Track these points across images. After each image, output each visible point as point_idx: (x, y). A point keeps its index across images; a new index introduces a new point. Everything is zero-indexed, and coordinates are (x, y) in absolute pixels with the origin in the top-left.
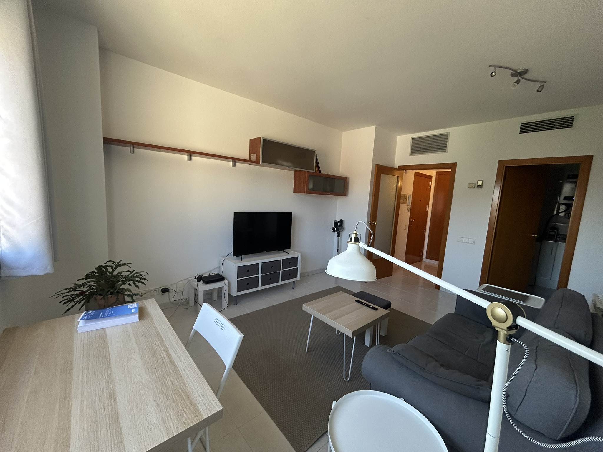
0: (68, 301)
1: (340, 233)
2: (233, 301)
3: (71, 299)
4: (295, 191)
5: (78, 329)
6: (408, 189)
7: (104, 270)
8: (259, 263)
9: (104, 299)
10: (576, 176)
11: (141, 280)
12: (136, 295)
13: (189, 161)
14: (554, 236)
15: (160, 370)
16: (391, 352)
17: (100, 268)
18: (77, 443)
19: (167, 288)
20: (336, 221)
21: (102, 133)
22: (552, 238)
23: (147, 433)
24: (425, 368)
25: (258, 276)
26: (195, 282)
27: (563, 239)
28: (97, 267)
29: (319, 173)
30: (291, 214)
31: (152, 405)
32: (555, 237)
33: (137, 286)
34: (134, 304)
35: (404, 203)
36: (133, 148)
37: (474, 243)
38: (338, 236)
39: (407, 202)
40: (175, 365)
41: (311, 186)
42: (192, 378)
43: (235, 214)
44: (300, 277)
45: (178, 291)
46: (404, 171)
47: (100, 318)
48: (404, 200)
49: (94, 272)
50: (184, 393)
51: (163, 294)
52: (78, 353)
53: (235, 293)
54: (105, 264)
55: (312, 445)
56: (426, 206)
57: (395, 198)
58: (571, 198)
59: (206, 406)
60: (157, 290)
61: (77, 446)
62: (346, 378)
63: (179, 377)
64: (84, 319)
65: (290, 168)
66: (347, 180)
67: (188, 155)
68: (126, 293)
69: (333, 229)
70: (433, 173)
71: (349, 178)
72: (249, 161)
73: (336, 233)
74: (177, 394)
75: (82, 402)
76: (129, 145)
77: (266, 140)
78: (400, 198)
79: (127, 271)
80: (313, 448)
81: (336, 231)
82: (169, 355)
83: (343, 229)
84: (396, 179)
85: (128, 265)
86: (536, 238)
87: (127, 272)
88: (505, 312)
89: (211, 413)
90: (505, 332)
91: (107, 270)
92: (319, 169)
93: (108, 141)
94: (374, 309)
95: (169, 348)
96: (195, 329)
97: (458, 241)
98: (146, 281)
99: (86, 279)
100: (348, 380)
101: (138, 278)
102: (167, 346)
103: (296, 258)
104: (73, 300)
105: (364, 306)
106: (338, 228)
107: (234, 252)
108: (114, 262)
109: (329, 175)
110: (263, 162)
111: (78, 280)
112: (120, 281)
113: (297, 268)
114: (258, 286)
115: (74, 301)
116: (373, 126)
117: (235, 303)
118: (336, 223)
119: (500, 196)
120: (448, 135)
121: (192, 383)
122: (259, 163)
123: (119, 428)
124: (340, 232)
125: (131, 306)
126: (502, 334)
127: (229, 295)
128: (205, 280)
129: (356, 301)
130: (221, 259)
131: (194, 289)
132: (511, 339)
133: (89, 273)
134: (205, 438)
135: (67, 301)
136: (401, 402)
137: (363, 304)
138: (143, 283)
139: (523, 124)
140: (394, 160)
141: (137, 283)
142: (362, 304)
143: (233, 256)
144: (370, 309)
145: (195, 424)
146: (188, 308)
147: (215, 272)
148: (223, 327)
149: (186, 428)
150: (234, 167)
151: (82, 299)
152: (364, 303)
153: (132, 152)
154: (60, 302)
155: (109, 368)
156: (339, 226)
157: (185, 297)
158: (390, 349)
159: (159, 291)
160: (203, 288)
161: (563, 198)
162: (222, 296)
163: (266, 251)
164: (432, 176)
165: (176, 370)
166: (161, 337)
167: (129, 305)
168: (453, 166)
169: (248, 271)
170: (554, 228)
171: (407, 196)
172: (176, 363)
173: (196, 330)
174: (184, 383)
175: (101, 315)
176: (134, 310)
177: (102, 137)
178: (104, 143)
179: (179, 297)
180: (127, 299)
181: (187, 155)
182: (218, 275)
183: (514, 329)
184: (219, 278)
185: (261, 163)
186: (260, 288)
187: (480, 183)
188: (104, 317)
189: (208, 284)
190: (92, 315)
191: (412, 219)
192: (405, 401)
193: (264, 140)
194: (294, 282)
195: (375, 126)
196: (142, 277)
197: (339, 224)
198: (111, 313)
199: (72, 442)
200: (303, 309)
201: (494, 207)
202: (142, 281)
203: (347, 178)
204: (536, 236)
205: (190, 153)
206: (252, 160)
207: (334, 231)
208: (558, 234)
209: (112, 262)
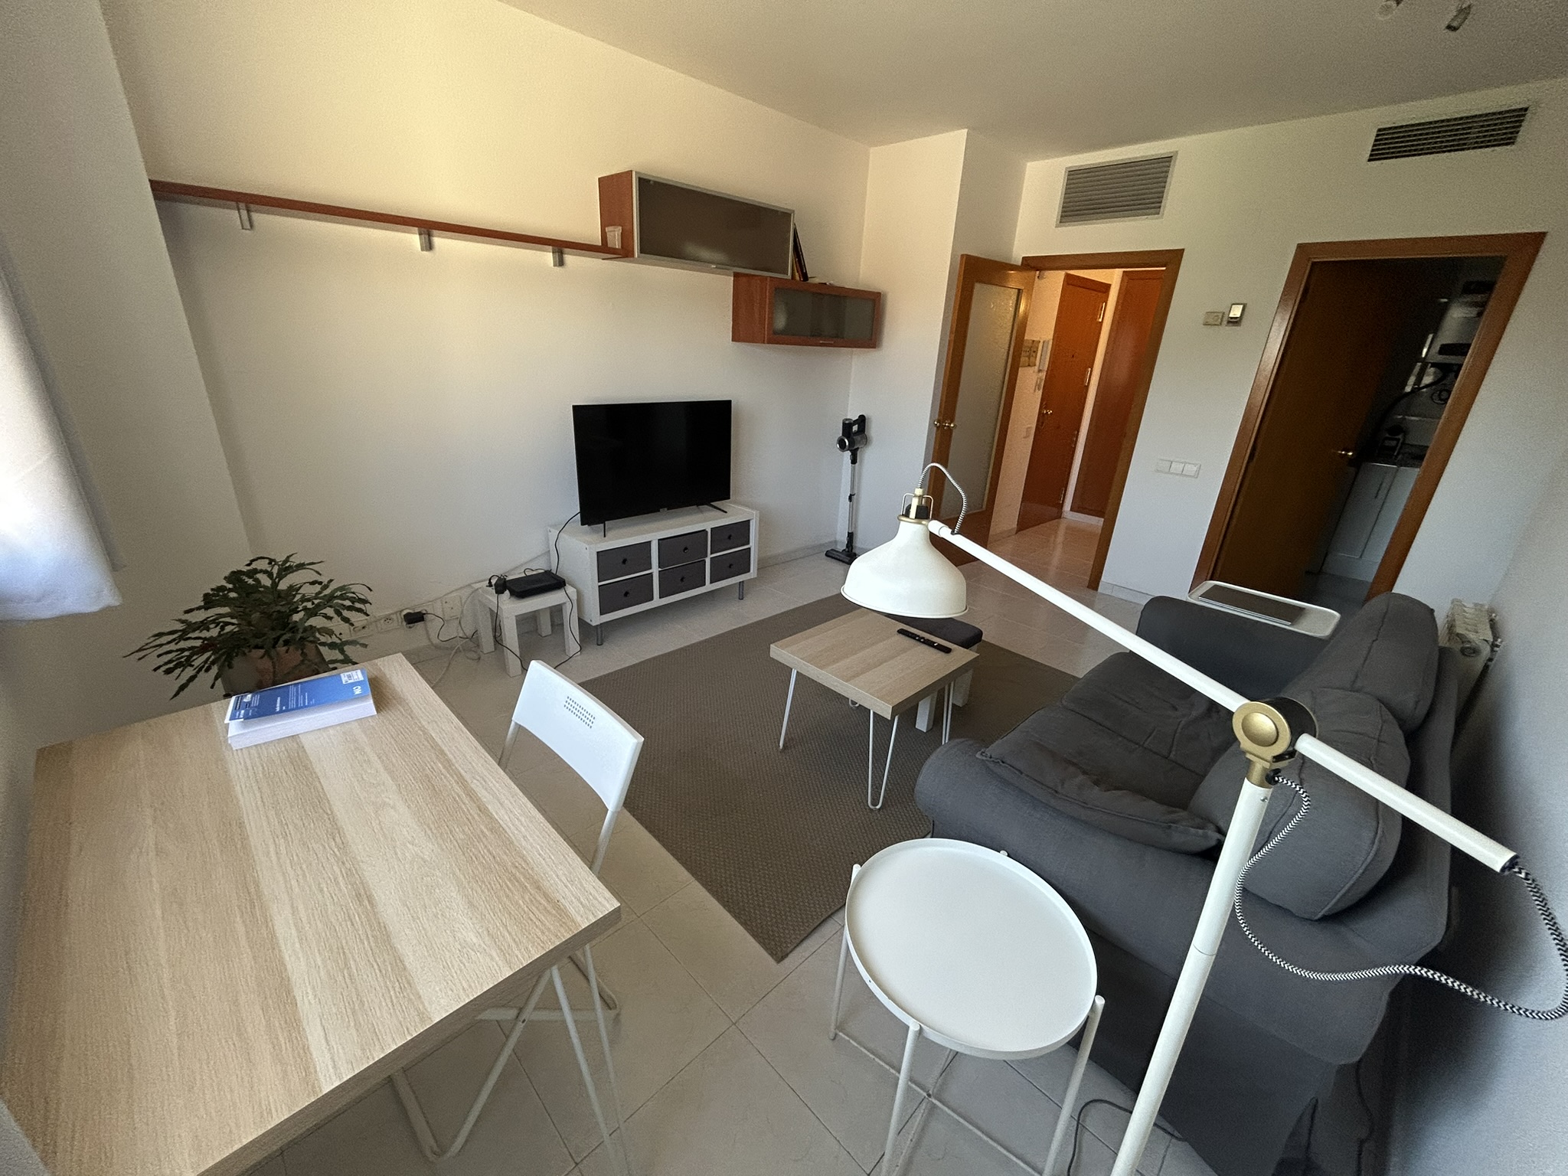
0: (176, 667)
1: (858, 452)
2: (592, 635)
3: (183, 660)
4: (736, 338)
5: (229, 742)
6: (1043, 329)
7: (251, 581)
8: (650, 542)
9: (271, 658)
10: (1487, 287)
11: (353, 603)
12: (353, 643)
13: (425, 252)
14: (1393, 449)
15: (457, 830)
16: (984, 758)
17: (235, 577)
18: (311, 997)
19: (420, 612)
20: (847, 420)
21: (142, 166)
22: (1388, 456)
23: (462, 965)
24: (1059, 789)
25: (651, 574)
26: (491, 596)
27: (1416, 457)
28: (227, 574)
29: (804, 281)
30: (729, 402)
31: (458, 905)
32: (1395, 454)
33: (346, 620)
34: (354, 673)
35: (1029, 365)
36: (248, 211)
37: (1196, 476)
38: (854, 461)
39: (1037, 363)
40: (491, 817)
41: (781, 322)
42: (538, 844)
43: (577, 409)
44: (758, 569)
45: (446, 619)
46: (1038, 272)
47: (278, 713)
48: (1029, 358)
49: (221, 588)
50: (525, 877)
51: (410, 627)
52: (247, 799)
53: (595, 618)
54: (248, 565)
55: (802, 941)
56: (1086, 371)
57: (1008, 353)
58: (1460, 349)
59: (581, 903)
60: (394, 617)
61: (313, 1002)
62: (875, 802)
63: (508, 843)
64: (239, 718)
65: (721, 267)
66: (879, 300)
67: (420, 234)
68: (323, 639)
69: (841, 443)
70: (1114, 277)
71: (885, 295)
72: (603, 249)
73: (848, 454)
74: (510, 880)
75: (294, 910)
76: (234, 203)
77: (648, 181)
78: (1020, 350)
79: (311, 581)
80: (805, 944)
81: (847, 447)
82: (471, 794)
83: (866, 441)
84: (1014, 297)
85: (310, 567)
86: (1350, 459)
87: (313, 583)
88: (1274, 724)
89: (595, 917)
90: (1267, 765)
91: (257, 581)
92: (802, 270)
93: (166, 193)
94: (944, 651)
95: (467, 777)
96: (516, 724)
97: (1158, 471)
98: (368, 605)
99: (206, 607)
100: (878, 807)
101: (345, 600)
102: (462, 772)
103: (746, 524)
104: (188, 663)
105: (919, 643)
106: (853, 439)
107: (582, 512)
108: (271, 561)
109: (831, 286)
110: (642, 251)
111: (187, 612)
112: (301, 611)
113: (750, 548)
114: (652, 599)
115: (193, 666)
116: (959, 131)
117: (598, 640)
118: (847, 426)
119: (1282, 348)
120: (1172, 162)
121: (540, 854)
122: (633, 255)
123: (397, 958)
124: (858, 448)
125: (349, 677)
126: (1259, 767)
127: (583, 624)
128: (517, 590)
129: (898, 631)
130: (550, 534)
131: (489, 615)
132: (1276, 778)
133: (211, 592)
134: (582, 959)
135: (171, 665)
136: (1001, 859)
137: (917, 640)
138: (359, 610)
139: (1385, 129)
140: (1012, 239)
141: (346, 613)
142: (914, 639)
143: (583, 524)
144: (936, 651)
145: (564, 940)
146: (479, 659)
147: (539, 566)
148: (588, 720)
149: (547, 950)
150: (558, 269)
151: (211, 660)
152: (918, 636)
153: (249, 227)
154: (155, 670)
155: (335, 830)
156: (857, 433)
157: (469, 633)
158: (983, 750)
159: (398, 621)
160: (511, 608)
161: (1438, 348)
162: (562, 624)
163: (666, 509)
164: (1110, 285)
165: (496, 828)
166: (442, 752)
167: (342, 675)
168: (1172, 259)
169: (624, 561)
170: (1399, 429)
171: (1038, 348)
172: (492, 811)
173: (520, 725)
174: (523, 857)
175: (278, 705)
176: (359, 687)
177: (148, 180)
178: (156, 198)
179: (452, 631)
180: (328, 654)
181: (417, 232)
182: (548, 573)
183: (1287, 757)
184: (550, 582)
185: (636, 256)
186: (657, 602)
187: (1236, 312)
188: (287, 710)
189: (524, 600)
190: (256, 707)
191: (1046, 408)
192: (1008, 856)
193: (643, 182)
194: (741, 583)
195: (966, 130)
196: (355, 596)
197: (855, 428)
198: (304, 699)
199: (298, 993)
200: (772, 655)
201: (1261, 379)
202: (357, 605)
203: (880, 293)
204: (1350, 454)
205: (428, 228)
206: (609, 245)
207: (842, 446)
208: (1403, 443)
209: (267, 561)
